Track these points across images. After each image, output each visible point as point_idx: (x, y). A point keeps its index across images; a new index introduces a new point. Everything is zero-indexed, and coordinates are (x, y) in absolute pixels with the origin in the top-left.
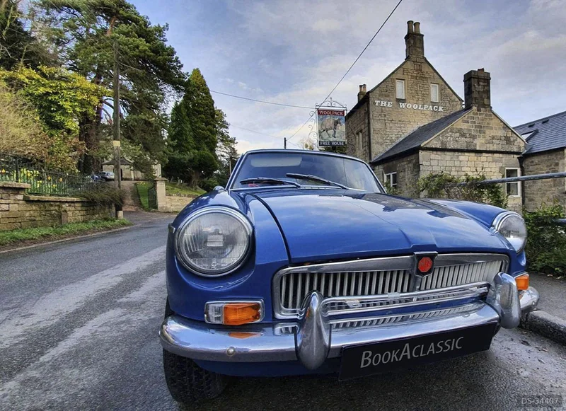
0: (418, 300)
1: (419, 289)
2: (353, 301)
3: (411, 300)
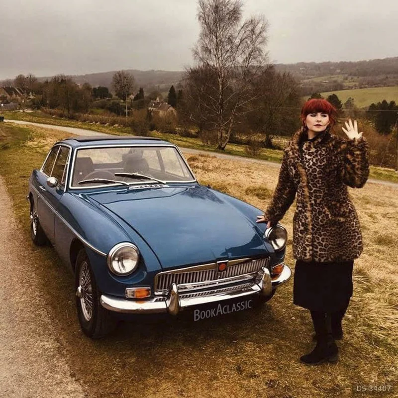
0: (219, 283)
1: (220, 278)
2: (189, 286)
3: (216, 283)
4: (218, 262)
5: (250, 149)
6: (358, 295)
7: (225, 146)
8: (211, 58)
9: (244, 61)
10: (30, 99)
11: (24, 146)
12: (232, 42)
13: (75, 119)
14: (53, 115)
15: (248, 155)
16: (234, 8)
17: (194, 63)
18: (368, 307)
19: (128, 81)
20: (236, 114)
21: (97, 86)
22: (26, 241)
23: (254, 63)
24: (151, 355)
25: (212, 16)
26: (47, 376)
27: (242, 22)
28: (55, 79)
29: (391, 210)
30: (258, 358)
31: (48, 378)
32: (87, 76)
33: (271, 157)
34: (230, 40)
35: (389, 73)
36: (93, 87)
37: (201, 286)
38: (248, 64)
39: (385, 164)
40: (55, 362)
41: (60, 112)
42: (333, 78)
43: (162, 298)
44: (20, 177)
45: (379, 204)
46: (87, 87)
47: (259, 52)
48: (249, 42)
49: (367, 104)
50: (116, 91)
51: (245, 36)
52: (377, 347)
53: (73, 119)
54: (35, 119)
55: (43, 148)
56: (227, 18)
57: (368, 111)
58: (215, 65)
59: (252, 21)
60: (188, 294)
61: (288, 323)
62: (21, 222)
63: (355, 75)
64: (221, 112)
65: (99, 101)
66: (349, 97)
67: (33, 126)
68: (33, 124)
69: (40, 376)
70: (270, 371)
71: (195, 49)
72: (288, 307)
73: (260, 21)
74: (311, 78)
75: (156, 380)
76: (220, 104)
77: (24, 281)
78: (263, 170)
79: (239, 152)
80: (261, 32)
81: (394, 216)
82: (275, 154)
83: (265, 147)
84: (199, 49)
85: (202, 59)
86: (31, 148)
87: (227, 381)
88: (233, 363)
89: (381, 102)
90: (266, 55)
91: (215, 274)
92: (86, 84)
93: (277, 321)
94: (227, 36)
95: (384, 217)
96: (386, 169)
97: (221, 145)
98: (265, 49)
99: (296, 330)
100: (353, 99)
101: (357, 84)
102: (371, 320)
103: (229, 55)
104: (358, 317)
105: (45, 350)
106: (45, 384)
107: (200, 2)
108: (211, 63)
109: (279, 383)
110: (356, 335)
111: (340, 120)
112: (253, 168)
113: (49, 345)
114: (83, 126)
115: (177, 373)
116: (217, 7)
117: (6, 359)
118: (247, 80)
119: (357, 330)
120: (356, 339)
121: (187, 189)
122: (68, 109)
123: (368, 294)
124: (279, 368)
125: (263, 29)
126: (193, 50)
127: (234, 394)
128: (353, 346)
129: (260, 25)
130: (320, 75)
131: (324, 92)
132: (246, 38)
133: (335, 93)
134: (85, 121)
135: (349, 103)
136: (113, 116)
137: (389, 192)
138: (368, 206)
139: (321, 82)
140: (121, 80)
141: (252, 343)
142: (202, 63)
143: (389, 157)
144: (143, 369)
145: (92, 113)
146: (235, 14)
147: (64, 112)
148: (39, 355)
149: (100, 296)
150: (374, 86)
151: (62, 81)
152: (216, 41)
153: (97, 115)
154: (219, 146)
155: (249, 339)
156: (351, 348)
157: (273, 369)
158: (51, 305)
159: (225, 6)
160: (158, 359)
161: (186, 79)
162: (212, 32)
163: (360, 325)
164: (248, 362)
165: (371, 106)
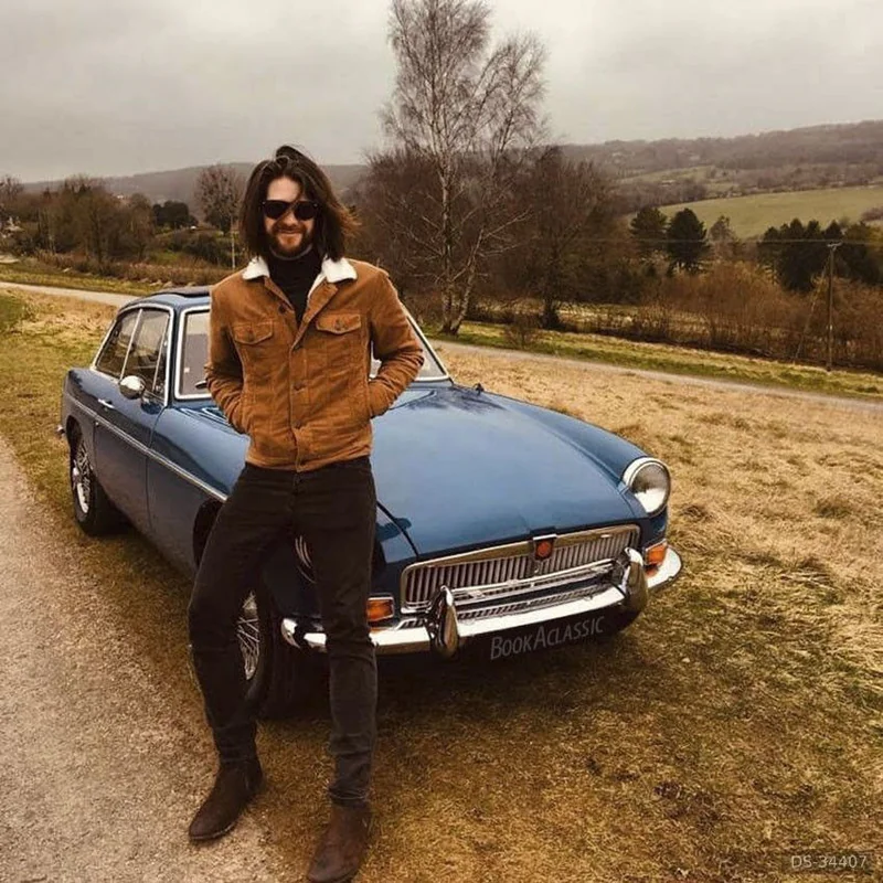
0: (536, 585)
1: (538, 575)
2: (475, 592)
3: (529, 586)
4: (535, 538)
5: (513, 331)
6: (814, 611)
7: (458, 327)
8: (423, 131)
9: (495, 136)
10: (9, 231)
11: (16, 332)
12: (467, 96)
13: (114, 276)
14: (64, 268)
15: (510, 345)
16: (470, 21)
17: (386, 144)
18: (841, 633)
19: (232, 188)
20: (482, 255)
21: (161, 202)
22: (63, 527)
23: (516, 142)
24: (395, 745)
25: (424, 38)
26: (169, 799)
27: (490, 49)
28: (66, 185)
29: (832, 449)
30: (628, 740)
31: (173, 803)
32: (138, 179)
33: (559, 348)
34: (463, 92)
35: (802, 160)
36: (153, 204)
37: (498, 592)
38: (505, 143)
39: (804, 358)
40: (183, 769)
41: (81, 260)
42: (686, 173)
43: (415, 619)
44: (19, 396)
45: (806, 438)
46: (140, 203)
47: (528, 117)
48: (505, 95)
49: (759, 230)
50: (206, 211)
51: (496, 81)
52: (875, 711)
53: (109, 275)
54: (24, 276)
55: (61, 336)
56: (456, 41)
57: (764, 244)
58: (432, 146)
59: (509, 48)
60: (471, 611)
61: (677, 670)
62: (41, 488)
63: (731, 166)
64: (447, 252)
65: (167, 234)
66: (719, 216)
67: (22, 291)
68: (21, 286)
69: (154, 799)
70: (659, 765)
71: (386, 112)
72: (670, 639)
73: (527, 46)
74: (637, 175)
75: (417, 793)
76: (444, 233)
77: (76, 609)
78: (549, 374)
79: (487, 338)
80: (530, 72)
81: (843, 460)
82: (567, 341)
83: (544, 328)
84: (397, 111)
85: (401, 134)
86: (30, 336)
87: (570, 790)
88: (577, 754)
89: (789, 225)
90: (543, 123)
91: (527, 564)
92: (137, 195)
93: (654, 666)
94: (457, 83)
95: (821, 464)
96: (806, 367)
97: (450, 323)
98: (542, 108)
99: (696, 683)
100: (728, 220)
101: (736, 185)
102: (850, 659)
103: (461, 124)
104: (822, 653)
105: (156, 746)
106: (170, 815)
107: (395, 6)
108: (423, 143)
109: (683, 788)
110: (824, 689)
111: (702, 265)
112: (525, 370)
113: (162, 735)
114: (136, 291)
115: (459, 777)
116: (433, 17)
117: (71, 769)
118: (503, 178)
119: (824, 679)
120: (825, 696)
121: (432, 393)
122: (99, 253)
123: (834, 607)
124: (677, 758)
125: (535, 66)
126: (382, 114)
127: (591, 815)
128: (823, 711)
129: (528, 57)
130: (655, 169)
131: (665, 205)
132: (497, 85)
133: (689, 206)
134: (138, 279)
135: (720, 228)
136: (202, 268)
137: (821, 413)
138: (784, 442)
139: (659, 183)
140: (217, 186)
141: (609, 712)
142: (403, 143)
143: (810, 341)
144: (384, 774)
145: (153, 260)
146: (472, 32)
147: (88, 260)
148: (143, 757)
149: (281, 621)
150: (772, 190)
151: (84, 190)
152: (434, 93)
153: (165, 265)
154: (445, 327)
155: (600, 704)
156: (822, 715)
157: (665, 762)
158: (149, 653)
159: (451, 16)
160: (411, 753)
161: (369, 179)
162: (423, 72)
163: (829, 670)
164: (608, 749)
165: (766, 234)
